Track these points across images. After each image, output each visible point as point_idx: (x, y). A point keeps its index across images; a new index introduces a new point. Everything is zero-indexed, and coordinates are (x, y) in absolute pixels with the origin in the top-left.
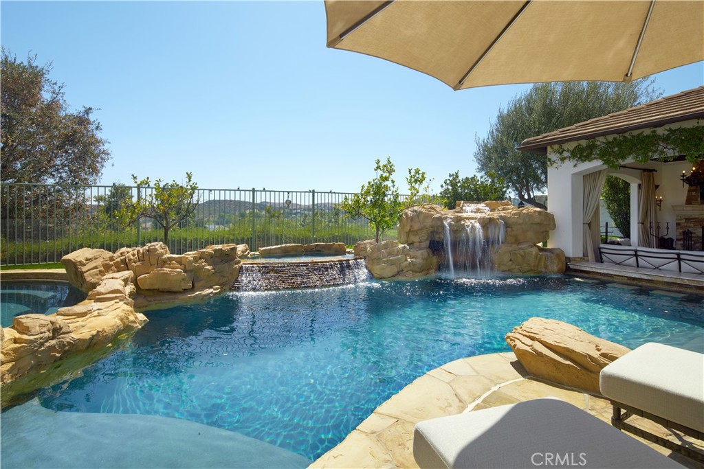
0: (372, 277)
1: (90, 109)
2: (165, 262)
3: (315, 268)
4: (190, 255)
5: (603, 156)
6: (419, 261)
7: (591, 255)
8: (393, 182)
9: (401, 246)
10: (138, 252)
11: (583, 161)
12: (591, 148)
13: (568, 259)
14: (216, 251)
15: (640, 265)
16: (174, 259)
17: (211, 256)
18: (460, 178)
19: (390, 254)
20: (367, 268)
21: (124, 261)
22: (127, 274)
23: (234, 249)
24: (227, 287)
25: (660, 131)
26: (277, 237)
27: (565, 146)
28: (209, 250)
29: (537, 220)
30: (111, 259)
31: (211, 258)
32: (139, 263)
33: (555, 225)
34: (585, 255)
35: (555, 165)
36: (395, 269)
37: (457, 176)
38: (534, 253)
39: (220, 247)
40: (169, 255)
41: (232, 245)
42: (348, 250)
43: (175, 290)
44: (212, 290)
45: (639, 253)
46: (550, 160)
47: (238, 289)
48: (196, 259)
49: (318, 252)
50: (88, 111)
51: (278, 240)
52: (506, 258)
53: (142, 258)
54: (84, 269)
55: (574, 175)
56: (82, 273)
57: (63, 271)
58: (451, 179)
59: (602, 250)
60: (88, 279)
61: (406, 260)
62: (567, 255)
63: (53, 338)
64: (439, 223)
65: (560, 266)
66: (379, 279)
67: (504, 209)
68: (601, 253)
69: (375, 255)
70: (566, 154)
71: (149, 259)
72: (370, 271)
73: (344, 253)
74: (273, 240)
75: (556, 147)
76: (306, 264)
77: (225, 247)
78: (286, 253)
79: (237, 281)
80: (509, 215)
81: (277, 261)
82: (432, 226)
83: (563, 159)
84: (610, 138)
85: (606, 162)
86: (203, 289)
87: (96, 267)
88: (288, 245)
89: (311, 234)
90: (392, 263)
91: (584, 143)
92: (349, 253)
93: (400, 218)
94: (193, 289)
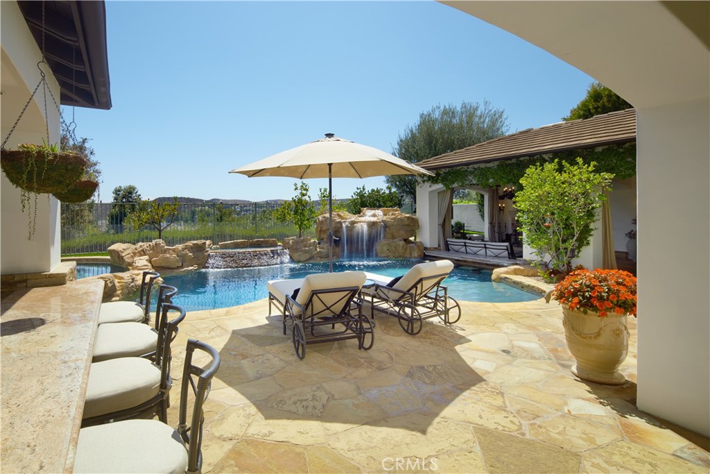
0: (292, 260)
1: (86, 139)
2: (165, 251)
3: (256, 255)
4: (180, 247)
6: (325, 250)
7: (442, 246)
8: (309, 197)
9: (312, 241)
10: (150, 245)
13: (426, 249)
14: (194, 244)
15: (488, 254)
16: (170, 249)
17: (191, 247)
18: (366, 191)
19: (305, 246)
20: (289, 255)
21: (143, 250)
22: (147, 257)
23: (205, 243)
24: (201, 267)
26: (231, 236)
28: (190, 243)
29: (407, 222)
30: (136, 249)
31: (192, 249)
32: (151, 252)
33: (418, 226)
34: (439, 246)
35: (420, 185)
36: (308, 256)
37: (364, 189)
38: (401, 245)
39: (195, 242)
40: (166, 247)
41: (203, 241)
42: (279, 244)
43: (173, 266)
44: (192, 268)
45: (487, 246)
47: (208, 267)
48: (183, 249)
49: (259, 245)
50: (84, 141)
51: (231, 238)
52: (385, 248)
53: (153, 248)
54: (123, 255)
55: (430, 192)
56: (122, 257)
57: (109, 257)
58: (359, 191)
59: (449, 243)
60: (126, 260)
61: (316, 250)
62: (426, 246)
63: (132, 282)
64: (339, 225)
65: (419, 253)
66: (298, 262)
67: (393, 214)
68: (448, 244)
69: (295, 247)
71: (156, 249)
72: (291, 257)
73: (276, 246)
74: (228, 237)
76: (249, 253)
77: (199, 242)
78: (237, 246)
79: (206, 262)
80: (388, 220)
81: (231, 251)
82: (335, 228)
85: (445, 185)
86: (188, 267)
87: (129, 254)
88: (239, 241)
89: (254, 233)
90: (306, 252)
92: (279, 246)
93: (315, 222)
94: (182, 267)
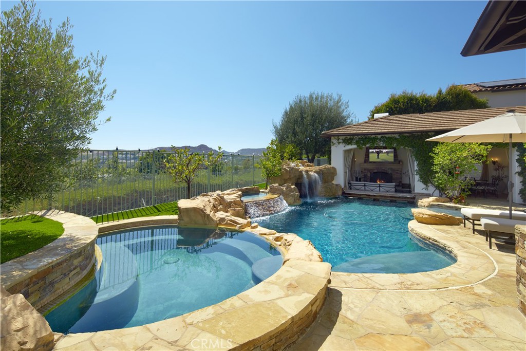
5: (357, 143)
11: (348, 144)
12: (352, 139)
25: (379, 136)
27: (340, 137)
46: (333, 142)
70: (340, 141)
75: (336, 137)
83: (339, 143)
84: (359, 136)
91: (349, 137)
